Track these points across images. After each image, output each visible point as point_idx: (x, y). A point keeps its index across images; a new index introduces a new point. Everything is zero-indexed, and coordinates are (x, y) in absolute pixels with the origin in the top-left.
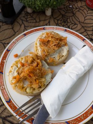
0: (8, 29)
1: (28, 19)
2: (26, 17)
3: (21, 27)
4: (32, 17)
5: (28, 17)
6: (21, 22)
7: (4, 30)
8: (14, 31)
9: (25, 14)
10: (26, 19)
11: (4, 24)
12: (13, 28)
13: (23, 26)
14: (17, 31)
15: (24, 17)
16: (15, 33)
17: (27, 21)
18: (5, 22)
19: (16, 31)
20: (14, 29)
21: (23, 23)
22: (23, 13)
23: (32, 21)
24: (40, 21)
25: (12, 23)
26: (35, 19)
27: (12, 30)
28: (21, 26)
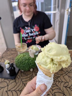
0: (13, 82)
1: (22, 75)
2: (21, 74)
3: (19, 80)
4: (24, 73)
5: (22, 73)
6: (19, 77)
7: (11, 83)
8: (16, 83)
9: (21, 72)
10: (21, 75)
11: (11, 80)
12: (15, 81)
14: (18, 83)
15: (20, 74)
16: (17, 84)
17: (22, 76)
18: (11, 79)
19: (17, 83)
22: (20, 72)
23: (24, 75)
24: (28, 75)
25: (15, 79)
26: (25, 74)
27: (15, 82)
28: (19, 79)
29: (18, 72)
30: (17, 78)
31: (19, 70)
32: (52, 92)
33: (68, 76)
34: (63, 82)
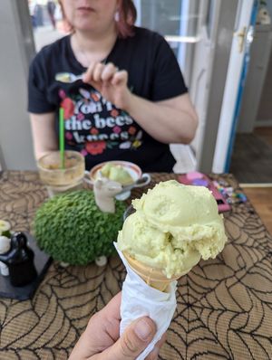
0: (25, 311)
1: (62, 282)
2: (58, 277)
3: (49, 302)
4: (70, 275)
5: (64, 275)
6: (48, 290)
7: (16, 317)
8: (37, 314)
9: (57, 271)
10: (59, 281)
11: (15, 301)
12: (33, 309)
13: (53, 299)
14: (44, 314)
15: (54, 278)
16: (40, 318)
17: (61, 286)
18: (17, 298)
19: (40, 314)
20: (36, 309)
21: (53, 292)
22: (52, 268)
23: (72, 284)
24: (87, 280)
25: (31, 297)
26: (76, 278)
27: (31, 313)
28: (49, 298)
29: (46, 271)
30: (40, 296)
31: (50, 261)
32: (184, 354)
33: (247, 286)
34: (226, 310)
